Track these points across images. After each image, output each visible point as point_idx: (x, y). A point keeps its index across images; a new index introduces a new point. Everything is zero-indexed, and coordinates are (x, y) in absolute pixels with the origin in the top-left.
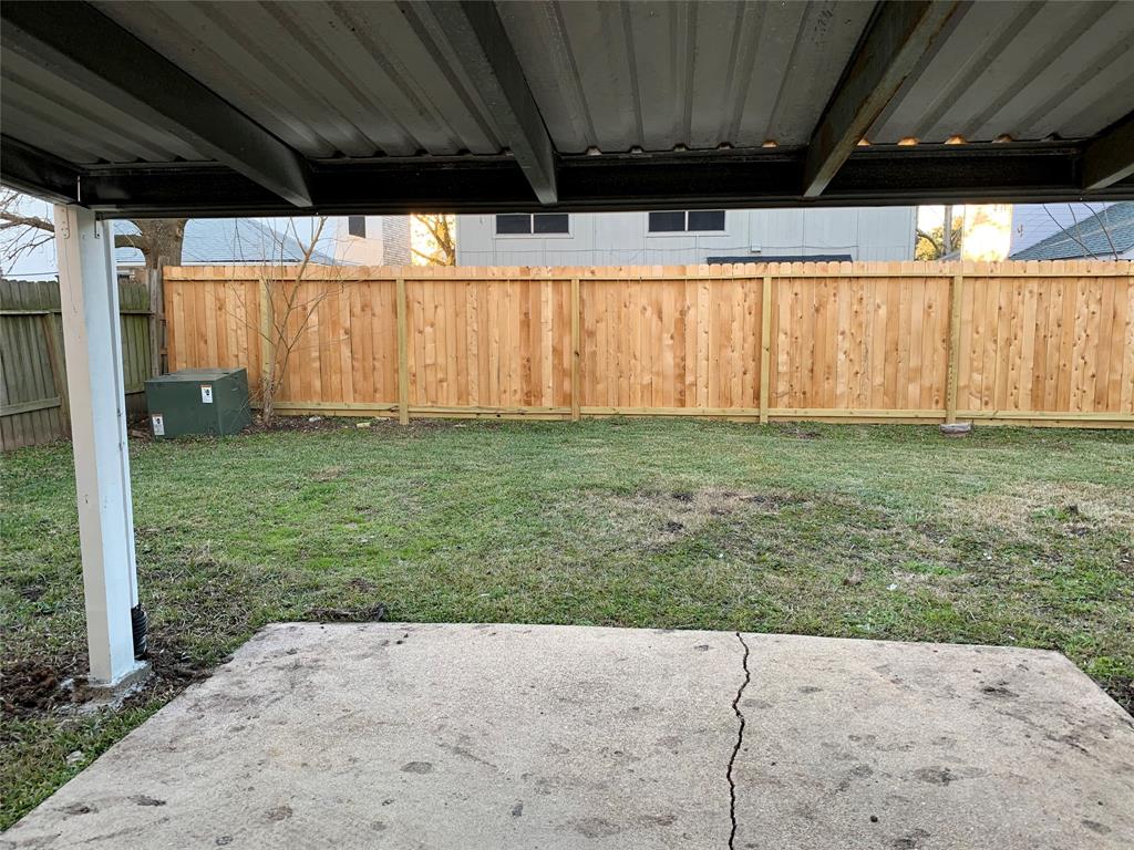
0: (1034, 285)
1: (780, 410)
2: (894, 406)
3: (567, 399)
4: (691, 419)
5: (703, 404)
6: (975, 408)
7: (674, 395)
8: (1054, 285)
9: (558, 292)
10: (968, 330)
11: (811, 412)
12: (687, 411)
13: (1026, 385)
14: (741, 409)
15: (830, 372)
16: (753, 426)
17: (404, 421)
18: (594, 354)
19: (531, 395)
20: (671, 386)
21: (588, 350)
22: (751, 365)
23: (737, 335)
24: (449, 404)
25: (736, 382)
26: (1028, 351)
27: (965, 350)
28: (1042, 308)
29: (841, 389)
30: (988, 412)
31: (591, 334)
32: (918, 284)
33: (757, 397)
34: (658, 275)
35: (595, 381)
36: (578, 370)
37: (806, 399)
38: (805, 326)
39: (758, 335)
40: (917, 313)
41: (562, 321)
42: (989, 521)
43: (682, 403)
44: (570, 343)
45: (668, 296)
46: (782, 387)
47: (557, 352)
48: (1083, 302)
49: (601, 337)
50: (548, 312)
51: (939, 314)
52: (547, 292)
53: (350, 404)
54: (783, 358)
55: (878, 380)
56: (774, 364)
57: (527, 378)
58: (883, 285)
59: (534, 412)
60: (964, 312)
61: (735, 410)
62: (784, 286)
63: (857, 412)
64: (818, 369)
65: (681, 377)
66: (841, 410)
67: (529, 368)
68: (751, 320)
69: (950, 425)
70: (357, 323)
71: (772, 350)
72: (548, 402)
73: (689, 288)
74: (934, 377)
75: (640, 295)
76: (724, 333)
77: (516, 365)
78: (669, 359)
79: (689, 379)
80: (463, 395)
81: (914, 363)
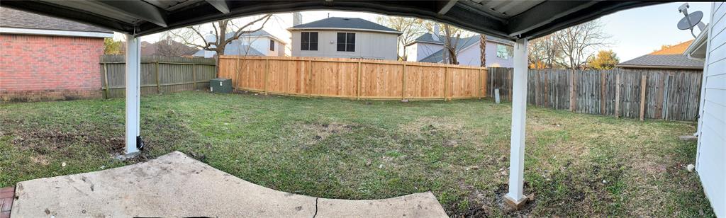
0: (421, 68)
1: (363, 97)
2: (390, 96)
3: (307, 92)
4: (339, 98)
5: (343, 95)
6: (409, 96)
7: (335, 92)
8: (425, 68)
9: (306, 64)
10: (407, 78)
11: (371, 97)
12: (339, 96)
13: (420, 91)
14: (353, 96)
15: (375, 87)
16: (356, 100)
17: (266, 94)
18: (314, 81)
19: (298, 90)
20: (335, 89)
21: (313, 79)
22: (355, 85)
23: (352, 78)
24: (277, 91)
25: (352, 89)
26: (420, 83)
27: (407, 82)
28: (423, 73)
29: (378, 91)
30: (412, 97)
31: (314, 75)
32: (396, 66)
33: (357, 93)
34: (332, 60)
35: (315, 87)
36: (310, 84)
37: (369, 94)
38: (369, 75)
39: (357, 77)
40: (396, 74)
41: (307, 72)
42: (411, 132)
43: (338, 94)
44: (308, 78)
45: (334, 66)
46: (363, 91)
47: (305, 79)
48: (431, 72)
49: (316, 76)
50: (303, 69)
51: (401, 74)
52: (303, 63)
53: (255, 89)
54: (363, 83)
55: (387, 89)
56: (361, 85)
57: (297, 86)
58: (388, 66)
59: (298, 95)
60: (406, 74)
61: (351, 96)
62: (364, 65)
63: (382, 97)
64: (372, 87)
65: (337, 87)
66: (378, 97)
67: (298, 83)
68: (355, 73)
69: (403, 100)
70: (257, 71)
71: (361, 81)
72: (302, 92)
73: (340, 64)
74: (399, 89)
75: (327, 66)
76: (348, 76)
77: (295, 82)
78: (334, 83)
79: (339, 88)
80: (281, 89)
81: (395, 85)
